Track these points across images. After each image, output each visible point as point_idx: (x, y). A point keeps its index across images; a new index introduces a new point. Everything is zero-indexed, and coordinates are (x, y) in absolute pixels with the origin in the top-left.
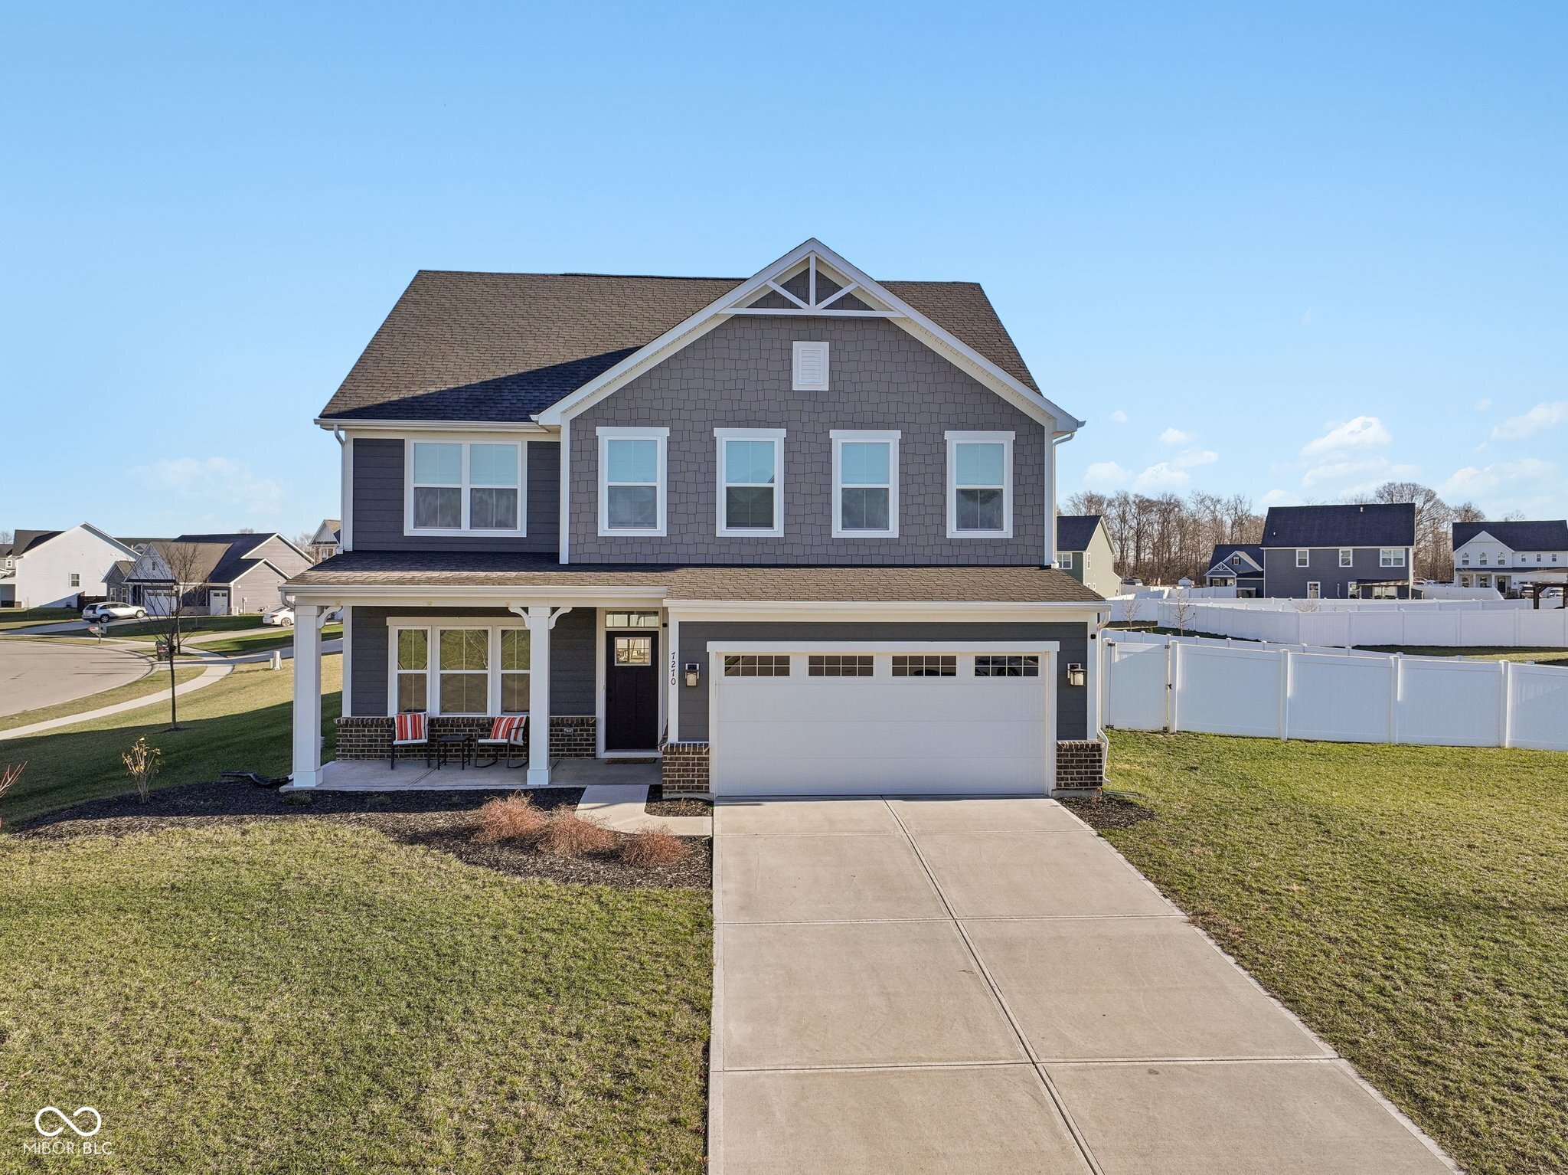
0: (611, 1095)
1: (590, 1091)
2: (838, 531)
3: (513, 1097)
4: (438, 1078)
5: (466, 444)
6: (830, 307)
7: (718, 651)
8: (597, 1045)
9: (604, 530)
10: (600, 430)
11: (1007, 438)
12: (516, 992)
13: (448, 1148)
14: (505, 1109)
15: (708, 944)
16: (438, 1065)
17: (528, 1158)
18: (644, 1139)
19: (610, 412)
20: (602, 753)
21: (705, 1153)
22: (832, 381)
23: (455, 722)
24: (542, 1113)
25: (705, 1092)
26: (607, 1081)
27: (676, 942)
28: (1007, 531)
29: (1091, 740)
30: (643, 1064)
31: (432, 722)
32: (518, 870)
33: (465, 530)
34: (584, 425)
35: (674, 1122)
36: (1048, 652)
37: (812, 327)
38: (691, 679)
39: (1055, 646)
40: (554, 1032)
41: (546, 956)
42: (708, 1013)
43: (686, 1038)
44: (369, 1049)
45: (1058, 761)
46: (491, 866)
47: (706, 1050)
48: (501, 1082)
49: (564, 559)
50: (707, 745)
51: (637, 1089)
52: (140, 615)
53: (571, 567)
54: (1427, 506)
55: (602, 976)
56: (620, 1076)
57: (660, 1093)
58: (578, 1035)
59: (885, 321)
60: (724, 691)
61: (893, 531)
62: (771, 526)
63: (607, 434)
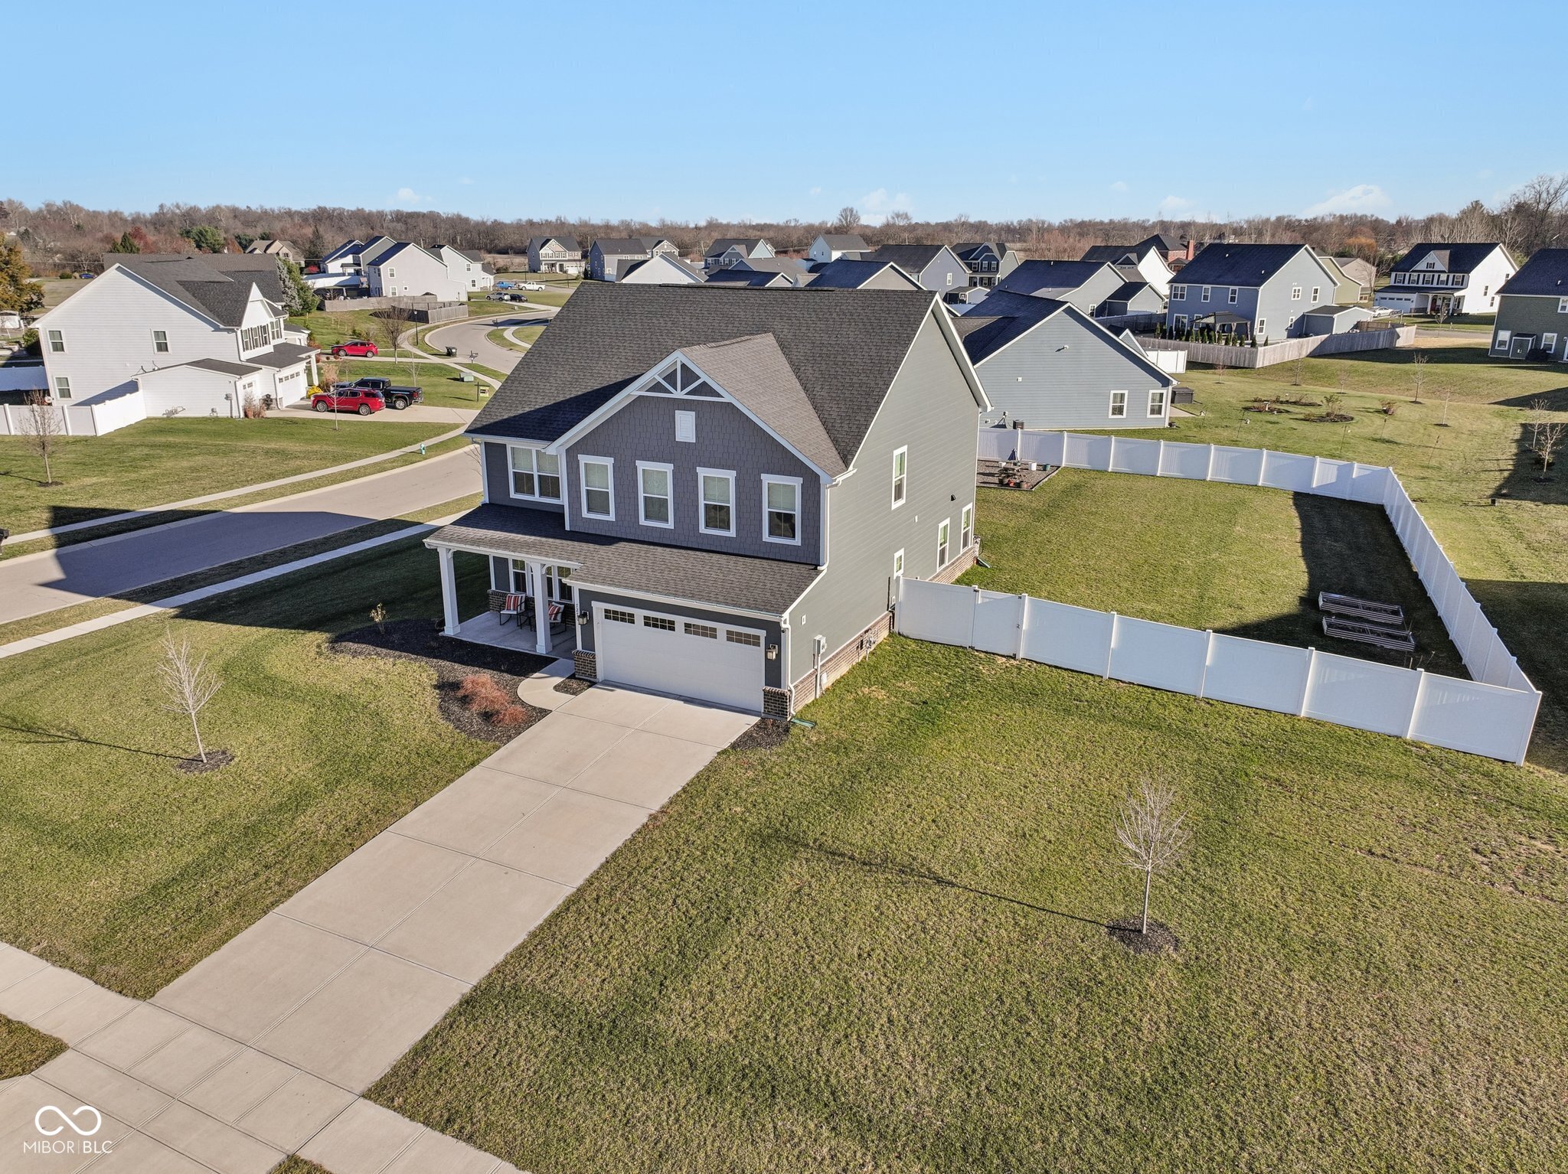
0: (347, 830)
2: (703, 529)
4: (312, 810)
5: (534, 450)
6: (689, 394)
7: (598, 607)
8: (366, 810)
9: (585, 514)
10: (580, 457)
11: (796, 482)
12: (371, 781)
13: (288, 834)
15: (461, 775)
16: (317, 805)
19: (584, 446)
21: (345, 858)
22: (697, 437)
27: (451, 771)
28: (797, 541)
29: (785, 690)
32: (448, 716)
33: (536, 498)
34: (572, 452)
36: (762, 634)
37: (685, 405)
38: (583, 621)
39: (765, 632)
42: (416, 807)
43: (396, 815)
45: (765, 698)
46: (443, 711)
49: (567, 528)
50: (595, 654)
53: (568, 534)
59: (722, 403)
60: (604, 629)
61: (733, 533)
62: (667, 521)
63: (584, 459)
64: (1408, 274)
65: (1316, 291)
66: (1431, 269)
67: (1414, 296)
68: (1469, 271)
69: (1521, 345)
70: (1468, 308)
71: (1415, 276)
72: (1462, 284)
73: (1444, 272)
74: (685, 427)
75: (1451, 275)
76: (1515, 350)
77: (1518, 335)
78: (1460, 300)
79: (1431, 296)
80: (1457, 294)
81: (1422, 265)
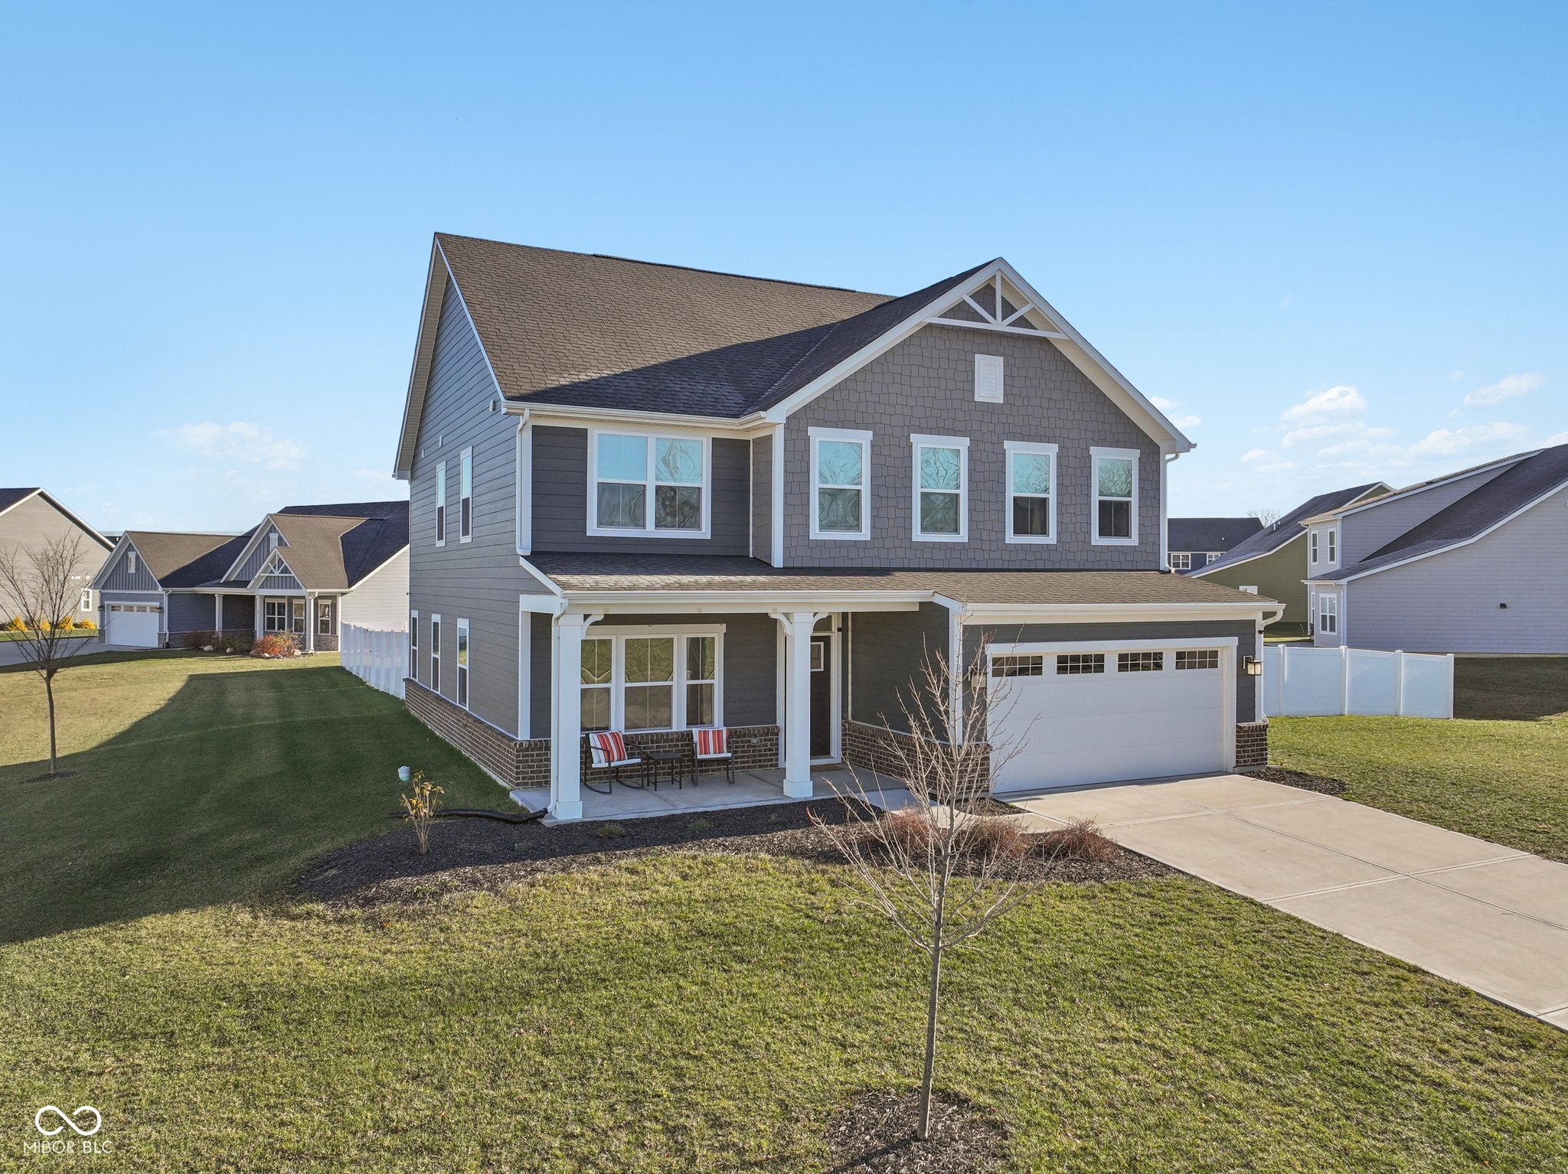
2: (1010, 536)
5: (652, 437)
6: (1012, 324)
7: (990, 652)
9: (816, 533)
10: (812, 431)
19: (820, 413)
22: (1006, 395)
23: (643, 739)
29: (1260, 721)
33: (650, 530)
34: (796, 425)
36: (1227, 647)
37: (992, 341)
38: (975, 681)
39: (1234, 641)
45: (1238, 741)
49: (778, 562)
53: (786, 571)
59: (1044, 341)
62: (958, 531)
63: (818, 436)
74: (989, 381)
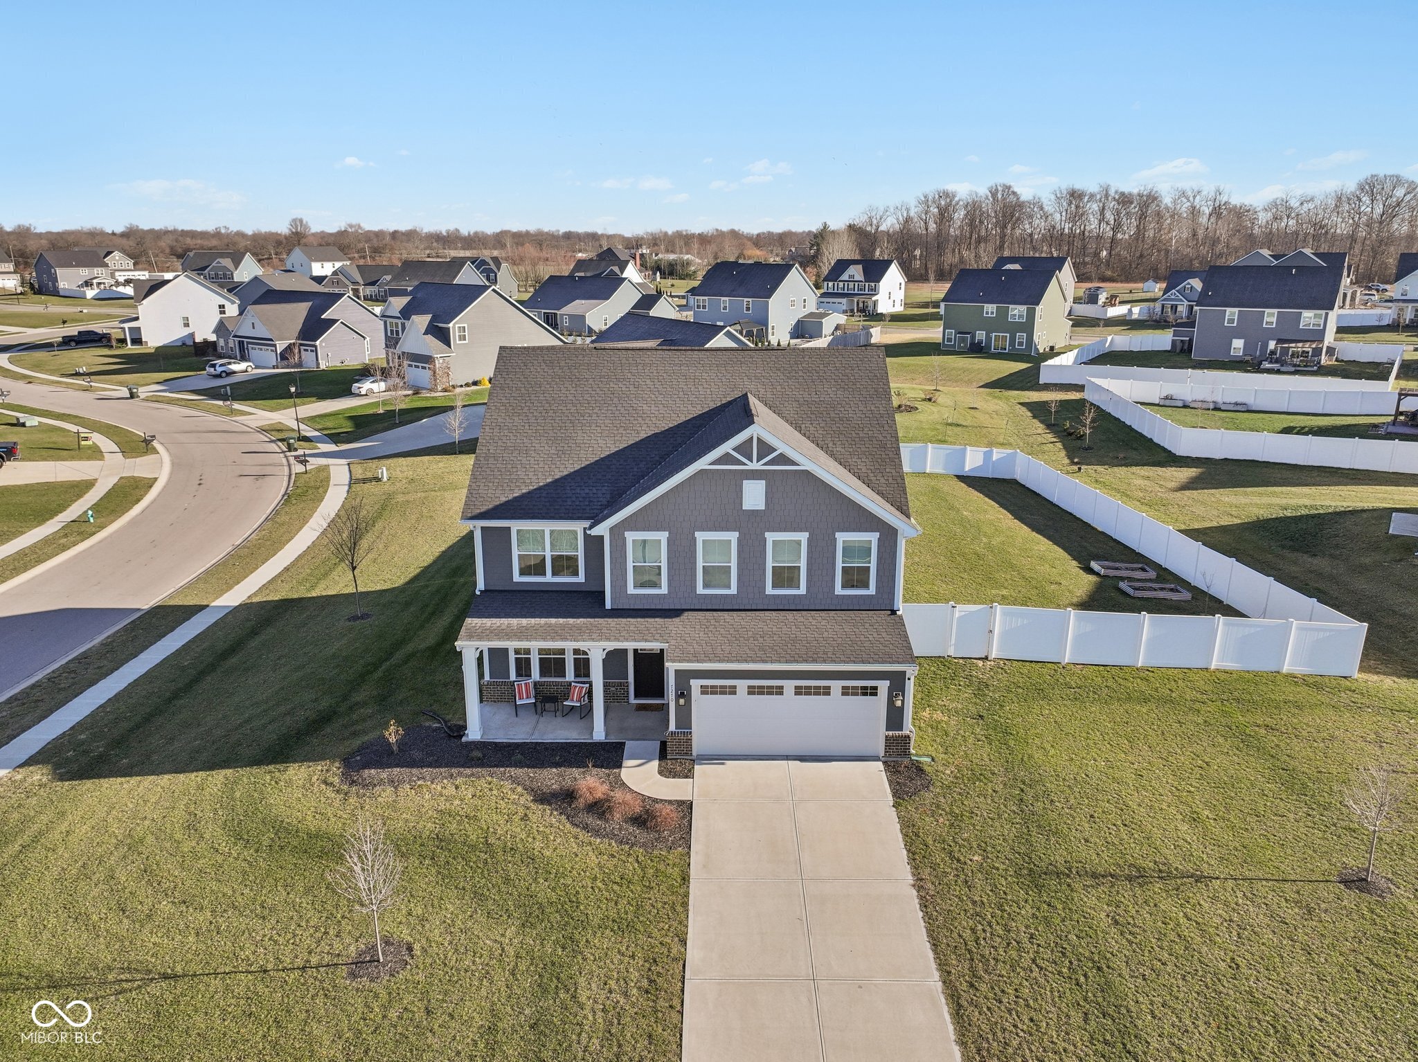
0: (647, 992)
1: (639, 988)
2: (769, 590)
3: (610, 992)
4: (582, 981)
5: (547, 530)
6: (765, 464)
7: (696, 684)
8: (641, 963)
9: (631, 590)
10: (627, 534)
11: (873, 538)
12: (606, 929)
13: (591, 1018)
14: (608, 998)
15: (687, 895)
16: (581, 973)
17: (619, 1024)
18: (660, 1015)
19: (633, 523)
20: (633, 700)
21: (682, 1024)
22: (767, 504)
23: (550, 683)
24: (622, 1001)
25: (683, 991)
26: (645, 983)
27: (673, 893)
28: (872, 590)
29: (905, 732)
30: (659, 974)
31: (535, 684)
32: (597, 833)
33: (549, 578)
34: (617, 531)
35: (671, 1006)
36: (883, 686)
37: (754, 476)
38: (682, 701)
39: (888, 683)
40: (623, 955)
41: (616, 904)
42: (686, 943)
43: (675, 959)
44: (553, 964)
45: (886, 742)
46: (584, 828)
47: (684, 965)
48: (605, 984)
49: (608, 606)
50: (691, 733)
51: (657, 989)
52: (249, 369)
53: (613, 614)
54: (1408, 197)
55: (641, 919)
56: (651, 981)
57: (666, 992)
58: (633, 957)
59: (800, 470)
60: (700, 704)
61: (802, 590)
62: (729, 587)
63: (631, 536)
64: (836, 283)
65: (805, 301)
66: (851, 279)
67: (844, 301)
68: (879, 282)
69: (964, 340)
70: (881, 309)
71: (841, 284)
72: (875, 291)
73: (862, 281)
74: (754, 496)
75: (867, 284)
76: (959, 345)
77: (960, 333)
78: (875, 303)
79: (856, 300)
80: (874, 298)
81: (845, 277)
